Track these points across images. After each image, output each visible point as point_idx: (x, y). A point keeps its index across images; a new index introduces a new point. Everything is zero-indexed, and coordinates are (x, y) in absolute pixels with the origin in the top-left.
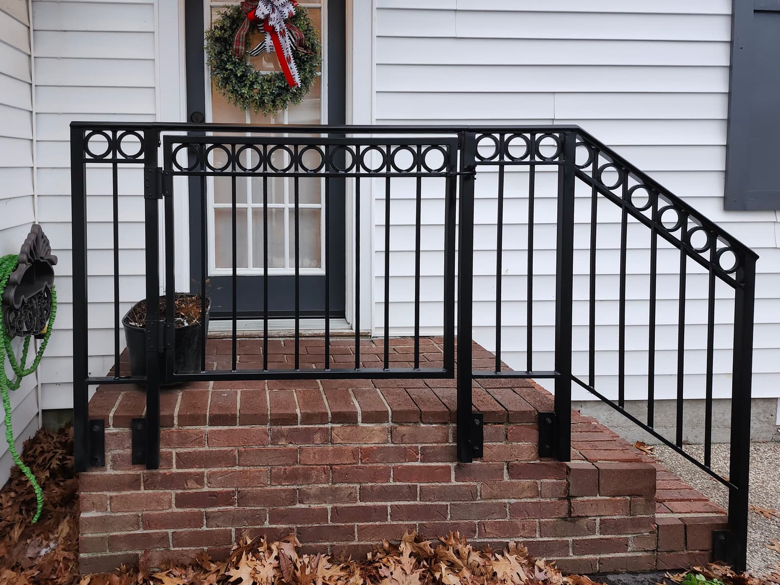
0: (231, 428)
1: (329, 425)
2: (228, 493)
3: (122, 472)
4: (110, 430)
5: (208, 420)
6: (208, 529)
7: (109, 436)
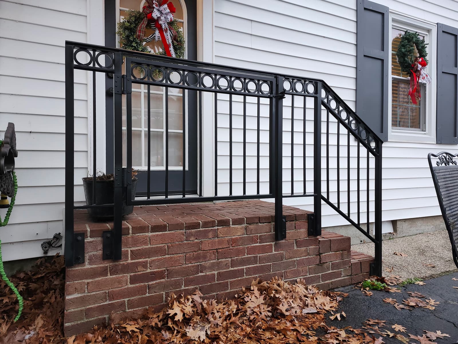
0: (164, 233)
1: (216, 228)
2: (162, 271)
3: (96, 266)
4: (88, 239)
5: (150, 229)
6: (149, 295)
7: (88, 244)
